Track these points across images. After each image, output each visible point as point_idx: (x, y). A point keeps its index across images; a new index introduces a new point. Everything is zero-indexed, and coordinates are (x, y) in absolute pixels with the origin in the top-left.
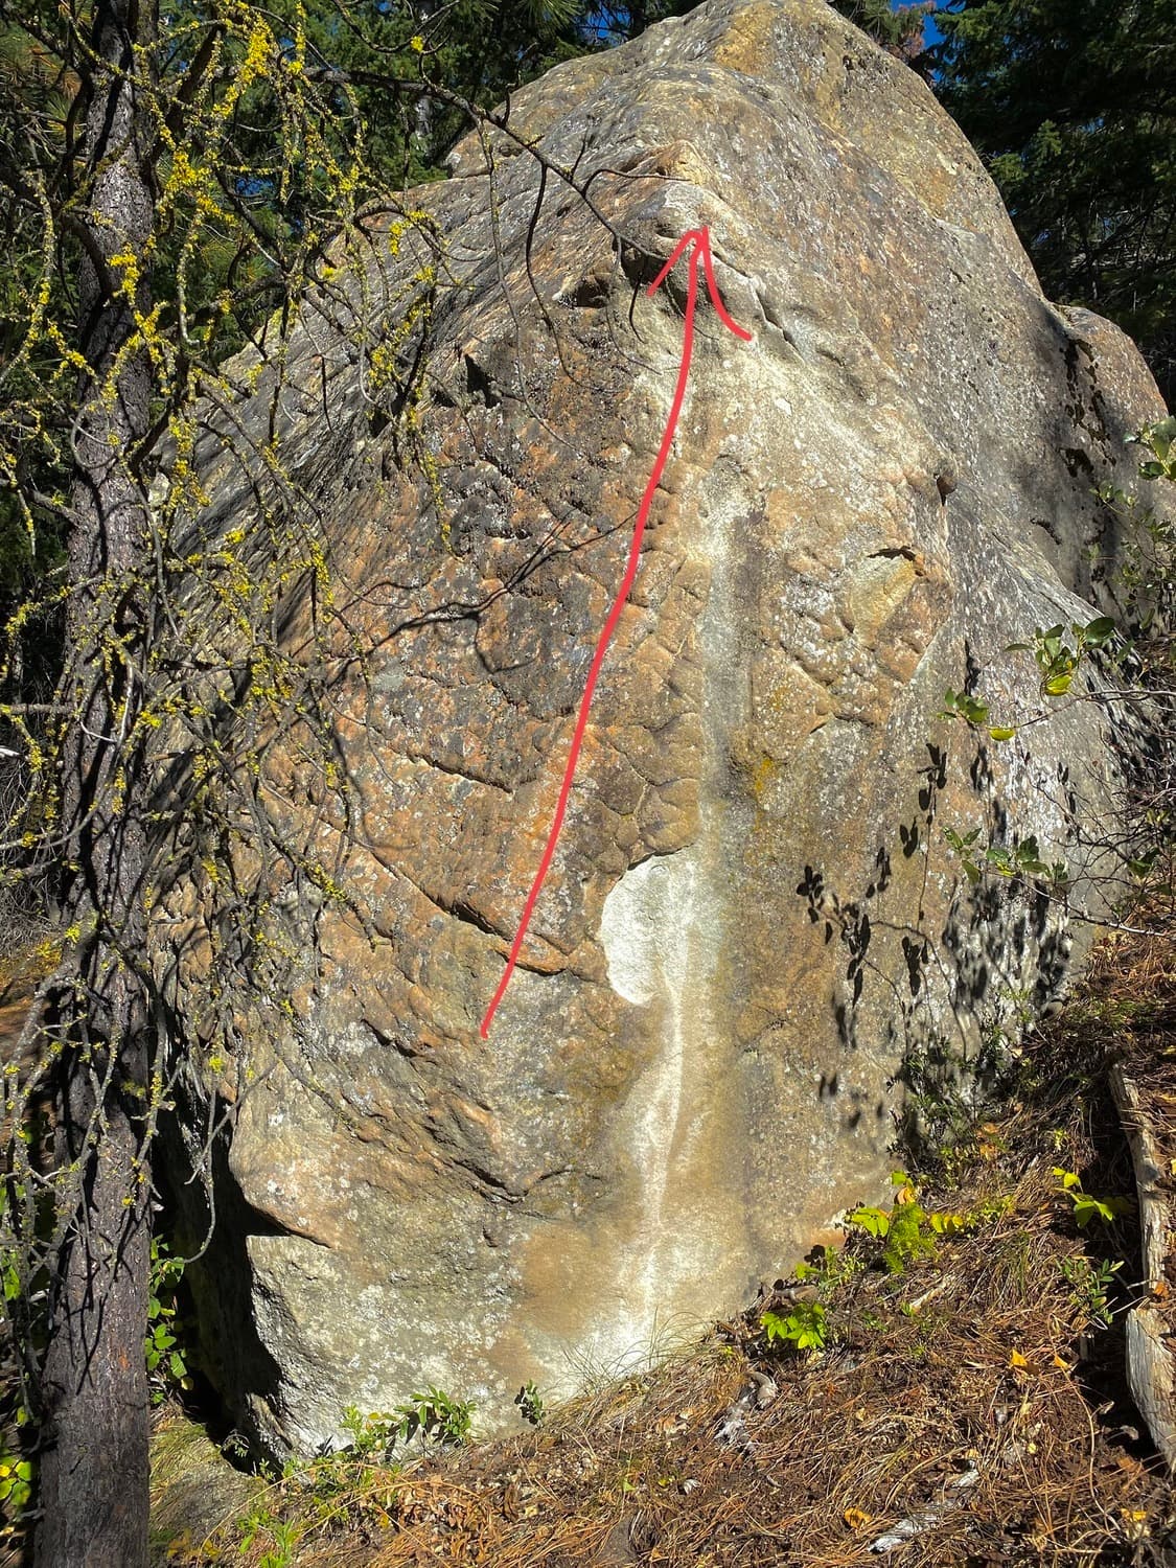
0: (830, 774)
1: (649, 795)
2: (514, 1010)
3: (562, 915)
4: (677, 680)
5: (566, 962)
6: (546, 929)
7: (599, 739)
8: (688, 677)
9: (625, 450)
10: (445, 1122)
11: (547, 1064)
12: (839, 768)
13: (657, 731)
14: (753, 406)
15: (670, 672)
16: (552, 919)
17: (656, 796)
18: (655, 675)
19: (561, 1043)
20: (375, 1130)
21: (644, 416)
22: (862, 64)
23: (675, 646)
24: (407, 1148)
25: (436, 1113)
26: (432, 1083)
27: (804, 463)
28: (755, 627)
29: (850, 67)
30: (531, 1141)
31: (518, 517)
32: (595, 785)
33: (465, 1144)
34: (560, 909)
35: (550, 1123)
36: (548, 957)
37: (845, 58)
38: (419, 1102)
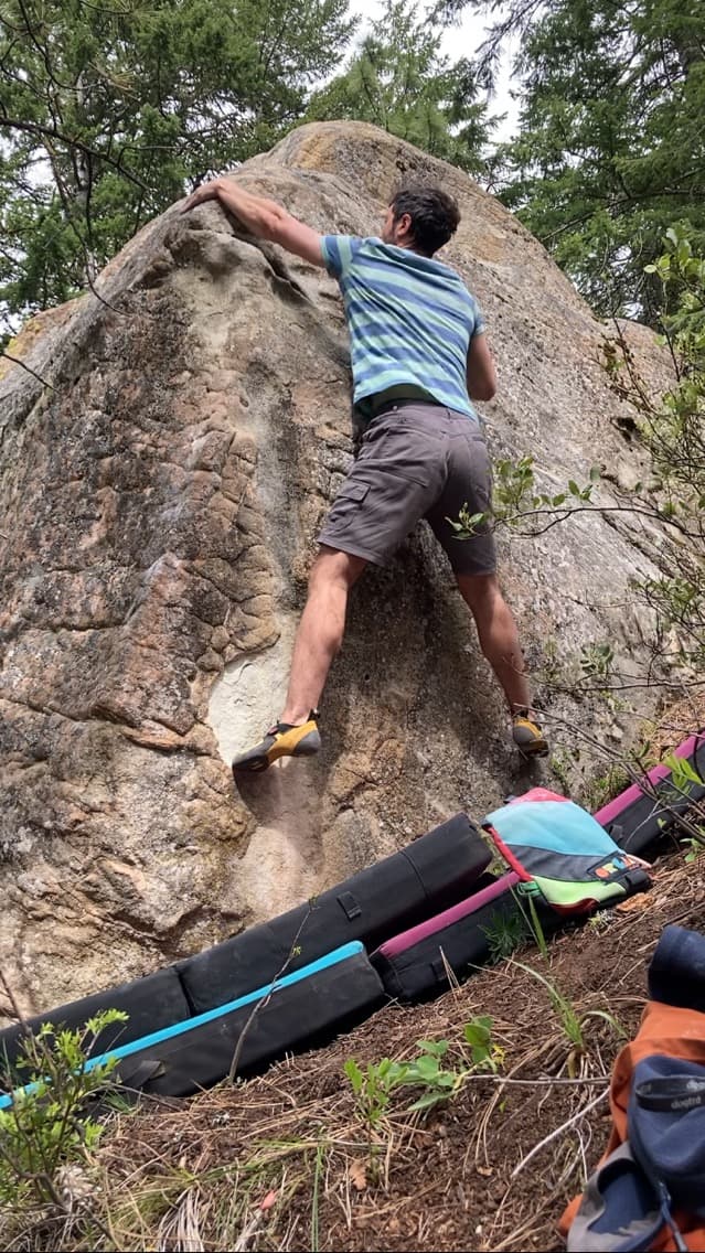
0: (377, 587)
1: (233, 610)
2: (144, 781)
3: (174, 703)
4: (242, 521)
5: (182, 741)
6: (162, 715)
7: (186, 570)
8: (250, 519)
9: (187, 374)
10: (100, 881)
11: (176, 822)
12: (382, 583)
13: (232, 560)
14: (271, 329)
15: (236, 516)
16: (165, 707)
17: (239, 609)
18: (224, 519)
19: (186, 805)
20: (45, 908)
21: (197, 349)
22: (412, 166)
23: (237, 498)
24: (73, 914)
25: (91, 877)
26: (86, 853)
27: (316, 365)
28: (297, 481)
29: (403, 170)
30: (171, 886)
31: (118, 439)
32: (188, 604)
33: (118, 898)
34: (172, 699)
35: (185, 870)
36: (166, 737)
37: (398, 163)
38: (77, 872)
